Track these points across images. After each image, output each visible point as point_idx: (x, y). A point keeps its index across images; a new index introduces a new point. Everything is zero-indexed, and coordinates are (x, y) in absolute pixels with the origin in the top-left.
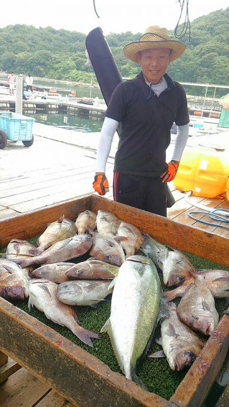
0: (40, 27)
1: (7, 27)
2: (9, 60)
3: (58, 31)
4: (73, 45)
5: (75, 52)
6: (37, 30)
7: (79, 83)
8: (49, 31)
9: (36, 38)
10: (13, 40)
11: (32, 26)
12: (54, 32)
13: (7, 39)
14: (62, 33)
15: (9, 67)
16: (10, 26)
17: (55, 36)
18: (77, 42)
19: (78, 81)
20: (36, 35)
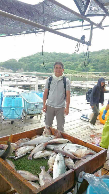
0: (51, 53)
1: (37, 53)
2: (37, 67)
3: (58, 54)
4: (64, 59)
5: (65, 61)
6: (49, 54)
7: (67, 74)
8: (55, 54)
9: (49, 57)
10: (40, 58)
11: (47, 52)
12: (56, 54)
13: (37, 58)
14: (60, 54)
15: (38, 70)
16: (38, 53)
17: (57, 56)
18: (66, 58)
19: (66, 74)
20: (49, 56)
